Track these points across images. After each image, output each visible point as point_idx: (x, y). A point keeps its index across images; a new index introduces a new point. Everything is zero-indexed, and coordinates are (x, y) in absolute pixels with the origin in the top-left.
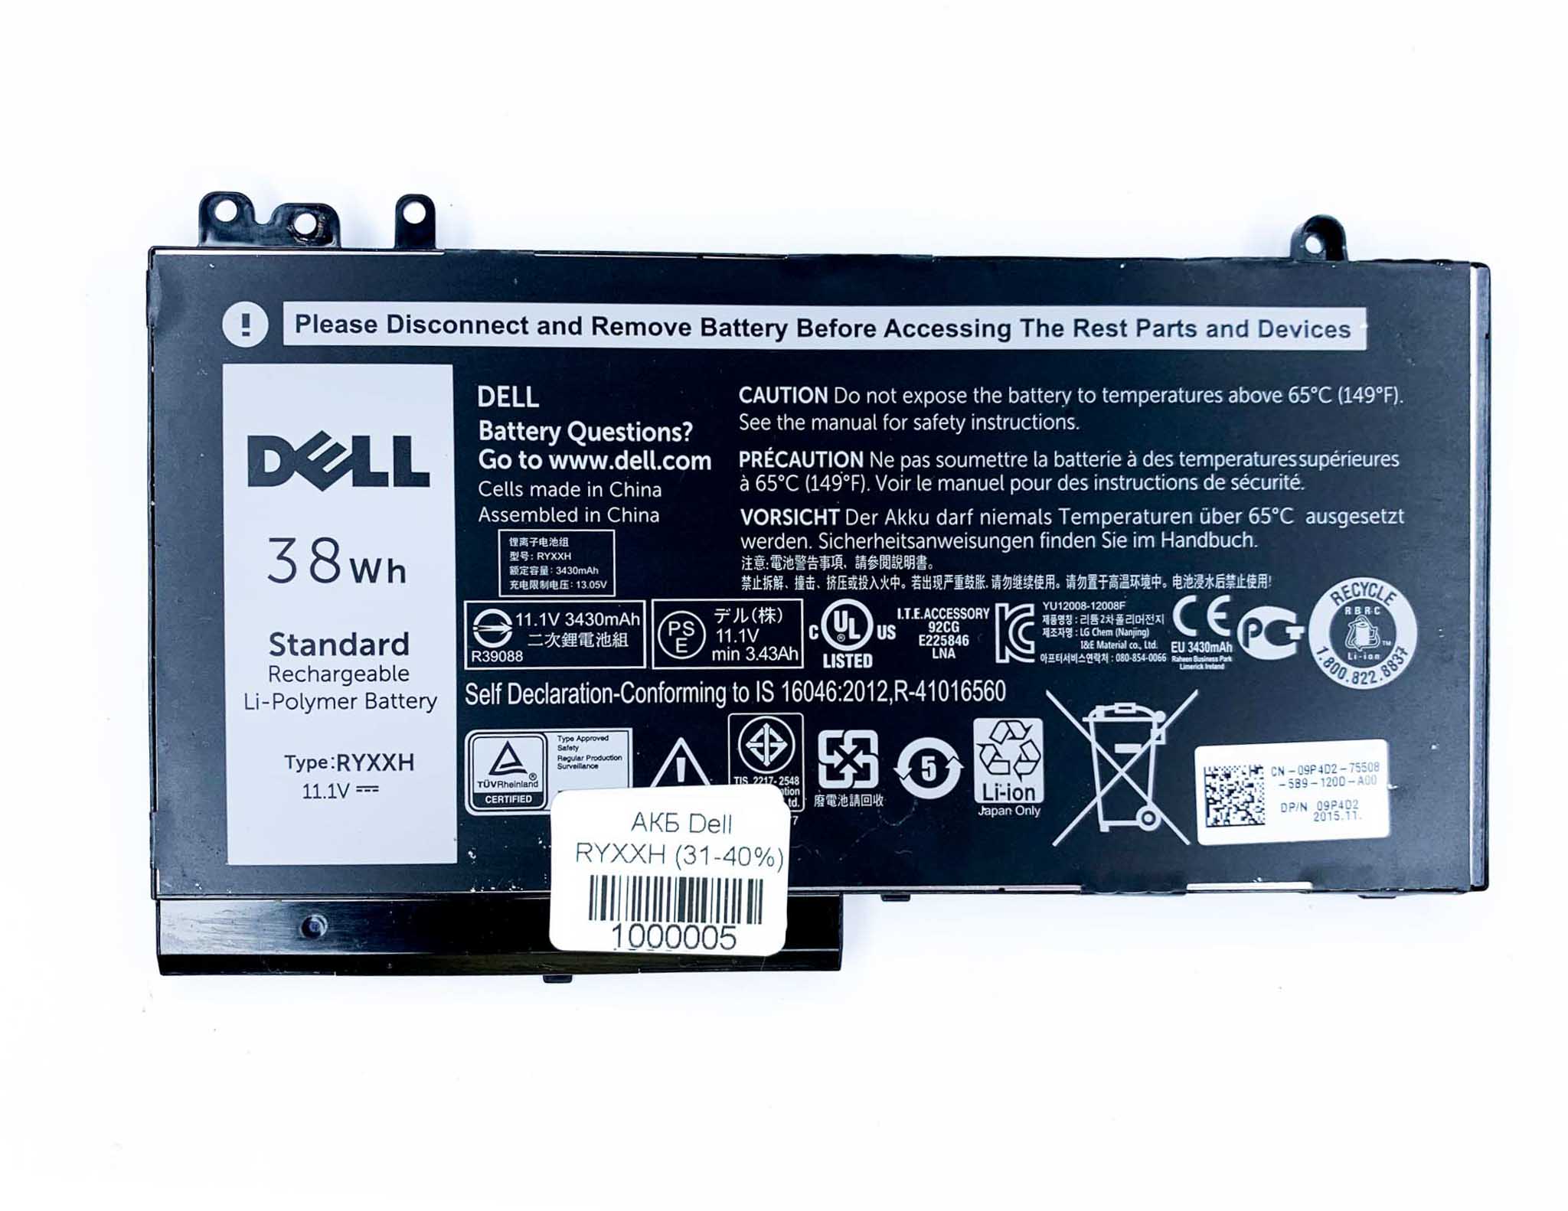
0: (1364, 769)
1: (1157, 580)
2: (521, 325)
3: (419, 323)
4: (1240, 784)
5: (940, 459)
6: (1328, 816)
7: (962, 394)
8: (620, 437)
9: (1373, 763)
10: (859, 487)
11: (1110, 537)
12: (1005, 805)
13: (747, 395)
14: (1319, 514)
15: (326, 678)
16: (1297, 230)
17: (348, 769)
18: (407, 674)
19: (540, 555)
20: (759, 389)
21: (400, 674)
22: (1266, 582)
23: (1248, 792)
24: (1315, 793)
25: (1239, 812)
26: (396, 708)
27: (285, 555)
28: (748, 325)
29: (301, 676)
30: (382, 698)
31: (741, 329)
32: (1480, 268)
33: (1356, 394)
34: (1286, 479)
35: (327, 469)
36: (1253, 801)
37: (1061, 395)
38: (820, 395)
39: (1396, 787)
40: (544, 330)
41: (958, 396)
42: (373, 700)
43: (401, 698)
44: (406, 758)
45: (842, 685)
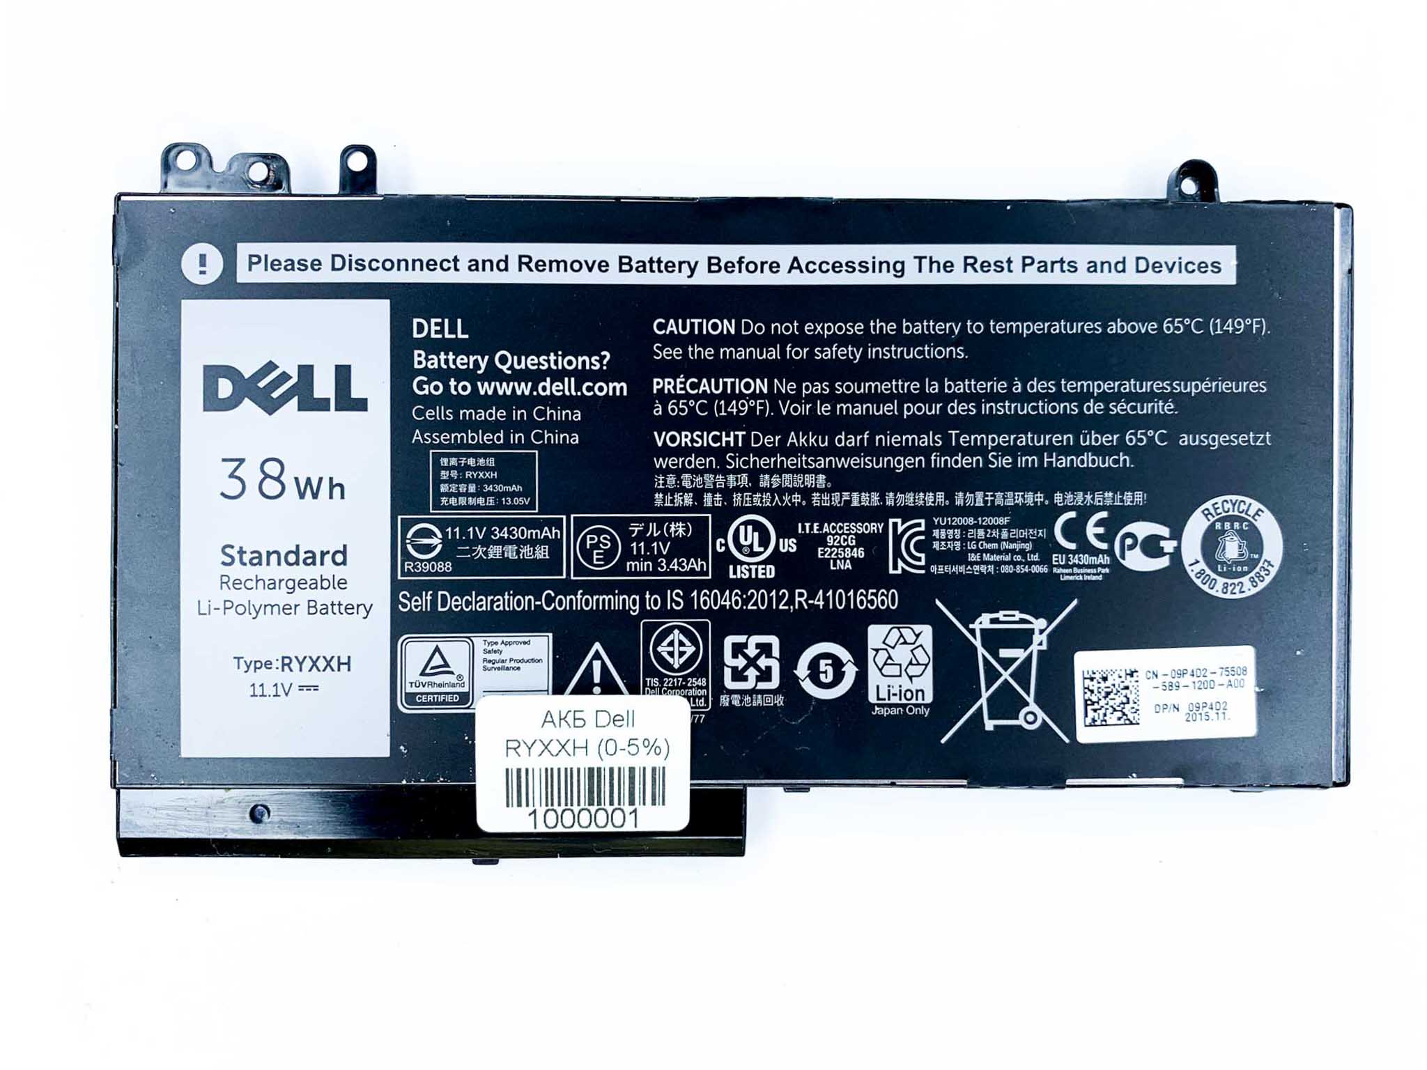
7: (860, 326)
8: (543, 365)
20: (672, 321)
33: (1226, 325)
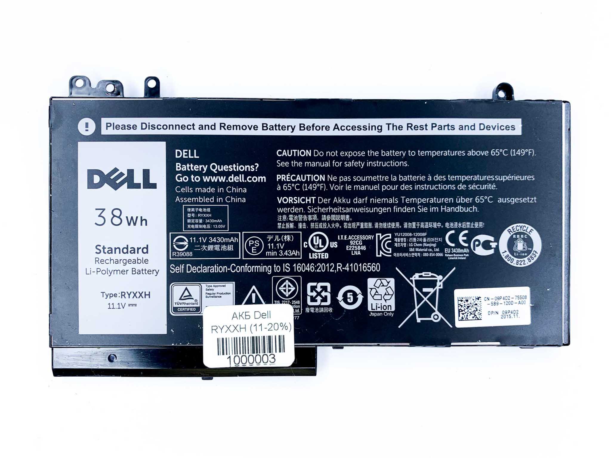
0: (521, 298)
1: (439, 225)
2: (192, 126)
3: (153, 126)
4: (472, 304)
5: (355, 178)
6: (506, 316)
9: (524, 296)
10: (323, 189)
11: (421, 208)
12: (380, 312)
13: (280, 153)
14: (503, 199)
15: (117, 262)
16: (495, 88)
17: (125, 298)
18: (148, 261)
19: (199, 215)
21: (145, 261)
22: (482, 225)
23: (475, 307)
24: (502, 308)
25: (471, 315)
26: (143, 274)
27: (101, 215)
28: (280, 126)
29: (107, 262)
30: (138, 270)
31: (277, 128)
32: (566, 103)
34: (490, 185)
35: (118, 182)
36: (477, 311)
37: (402, 153)
38: (308, 153)
39: (533, 305)
40: (201, 128)
41: (362, 153)
42: (135, 271)
43: (145, 270)
44: (147, 293)
45: (316, 265)
